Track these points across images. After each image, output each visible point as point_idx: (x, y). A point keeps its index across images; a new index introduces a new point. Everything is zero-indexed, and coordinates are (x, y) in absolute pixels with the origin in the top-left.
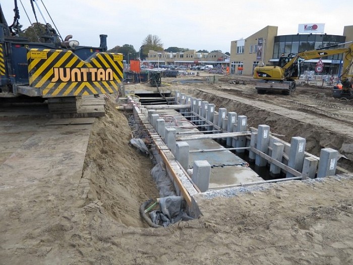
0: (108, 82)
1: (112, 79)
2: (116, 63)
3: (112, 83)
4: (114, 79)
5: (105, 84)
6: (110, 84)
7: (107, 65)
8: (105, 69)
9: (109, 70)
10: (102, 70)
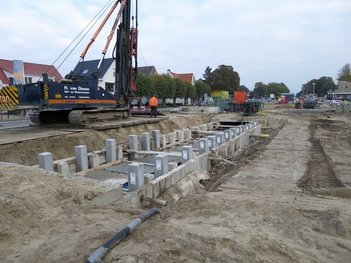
0: (8, 104)
1: (9, 102)
2: (11, 92)
3: (10, 104)
4: (11, 102)
5: (6, 105)
6: (9, 105)
7: (6, 94)
8: (5, 96)
9: (8, 97)
10: (4, 97)
